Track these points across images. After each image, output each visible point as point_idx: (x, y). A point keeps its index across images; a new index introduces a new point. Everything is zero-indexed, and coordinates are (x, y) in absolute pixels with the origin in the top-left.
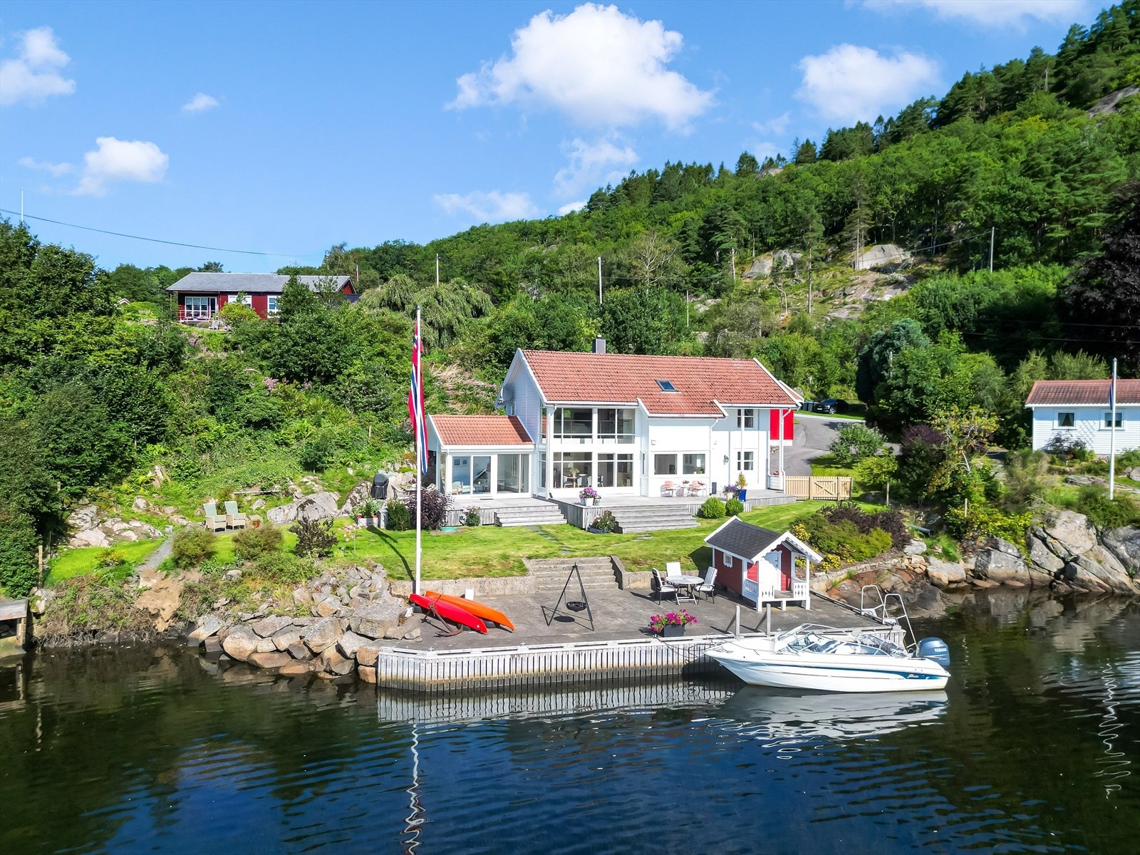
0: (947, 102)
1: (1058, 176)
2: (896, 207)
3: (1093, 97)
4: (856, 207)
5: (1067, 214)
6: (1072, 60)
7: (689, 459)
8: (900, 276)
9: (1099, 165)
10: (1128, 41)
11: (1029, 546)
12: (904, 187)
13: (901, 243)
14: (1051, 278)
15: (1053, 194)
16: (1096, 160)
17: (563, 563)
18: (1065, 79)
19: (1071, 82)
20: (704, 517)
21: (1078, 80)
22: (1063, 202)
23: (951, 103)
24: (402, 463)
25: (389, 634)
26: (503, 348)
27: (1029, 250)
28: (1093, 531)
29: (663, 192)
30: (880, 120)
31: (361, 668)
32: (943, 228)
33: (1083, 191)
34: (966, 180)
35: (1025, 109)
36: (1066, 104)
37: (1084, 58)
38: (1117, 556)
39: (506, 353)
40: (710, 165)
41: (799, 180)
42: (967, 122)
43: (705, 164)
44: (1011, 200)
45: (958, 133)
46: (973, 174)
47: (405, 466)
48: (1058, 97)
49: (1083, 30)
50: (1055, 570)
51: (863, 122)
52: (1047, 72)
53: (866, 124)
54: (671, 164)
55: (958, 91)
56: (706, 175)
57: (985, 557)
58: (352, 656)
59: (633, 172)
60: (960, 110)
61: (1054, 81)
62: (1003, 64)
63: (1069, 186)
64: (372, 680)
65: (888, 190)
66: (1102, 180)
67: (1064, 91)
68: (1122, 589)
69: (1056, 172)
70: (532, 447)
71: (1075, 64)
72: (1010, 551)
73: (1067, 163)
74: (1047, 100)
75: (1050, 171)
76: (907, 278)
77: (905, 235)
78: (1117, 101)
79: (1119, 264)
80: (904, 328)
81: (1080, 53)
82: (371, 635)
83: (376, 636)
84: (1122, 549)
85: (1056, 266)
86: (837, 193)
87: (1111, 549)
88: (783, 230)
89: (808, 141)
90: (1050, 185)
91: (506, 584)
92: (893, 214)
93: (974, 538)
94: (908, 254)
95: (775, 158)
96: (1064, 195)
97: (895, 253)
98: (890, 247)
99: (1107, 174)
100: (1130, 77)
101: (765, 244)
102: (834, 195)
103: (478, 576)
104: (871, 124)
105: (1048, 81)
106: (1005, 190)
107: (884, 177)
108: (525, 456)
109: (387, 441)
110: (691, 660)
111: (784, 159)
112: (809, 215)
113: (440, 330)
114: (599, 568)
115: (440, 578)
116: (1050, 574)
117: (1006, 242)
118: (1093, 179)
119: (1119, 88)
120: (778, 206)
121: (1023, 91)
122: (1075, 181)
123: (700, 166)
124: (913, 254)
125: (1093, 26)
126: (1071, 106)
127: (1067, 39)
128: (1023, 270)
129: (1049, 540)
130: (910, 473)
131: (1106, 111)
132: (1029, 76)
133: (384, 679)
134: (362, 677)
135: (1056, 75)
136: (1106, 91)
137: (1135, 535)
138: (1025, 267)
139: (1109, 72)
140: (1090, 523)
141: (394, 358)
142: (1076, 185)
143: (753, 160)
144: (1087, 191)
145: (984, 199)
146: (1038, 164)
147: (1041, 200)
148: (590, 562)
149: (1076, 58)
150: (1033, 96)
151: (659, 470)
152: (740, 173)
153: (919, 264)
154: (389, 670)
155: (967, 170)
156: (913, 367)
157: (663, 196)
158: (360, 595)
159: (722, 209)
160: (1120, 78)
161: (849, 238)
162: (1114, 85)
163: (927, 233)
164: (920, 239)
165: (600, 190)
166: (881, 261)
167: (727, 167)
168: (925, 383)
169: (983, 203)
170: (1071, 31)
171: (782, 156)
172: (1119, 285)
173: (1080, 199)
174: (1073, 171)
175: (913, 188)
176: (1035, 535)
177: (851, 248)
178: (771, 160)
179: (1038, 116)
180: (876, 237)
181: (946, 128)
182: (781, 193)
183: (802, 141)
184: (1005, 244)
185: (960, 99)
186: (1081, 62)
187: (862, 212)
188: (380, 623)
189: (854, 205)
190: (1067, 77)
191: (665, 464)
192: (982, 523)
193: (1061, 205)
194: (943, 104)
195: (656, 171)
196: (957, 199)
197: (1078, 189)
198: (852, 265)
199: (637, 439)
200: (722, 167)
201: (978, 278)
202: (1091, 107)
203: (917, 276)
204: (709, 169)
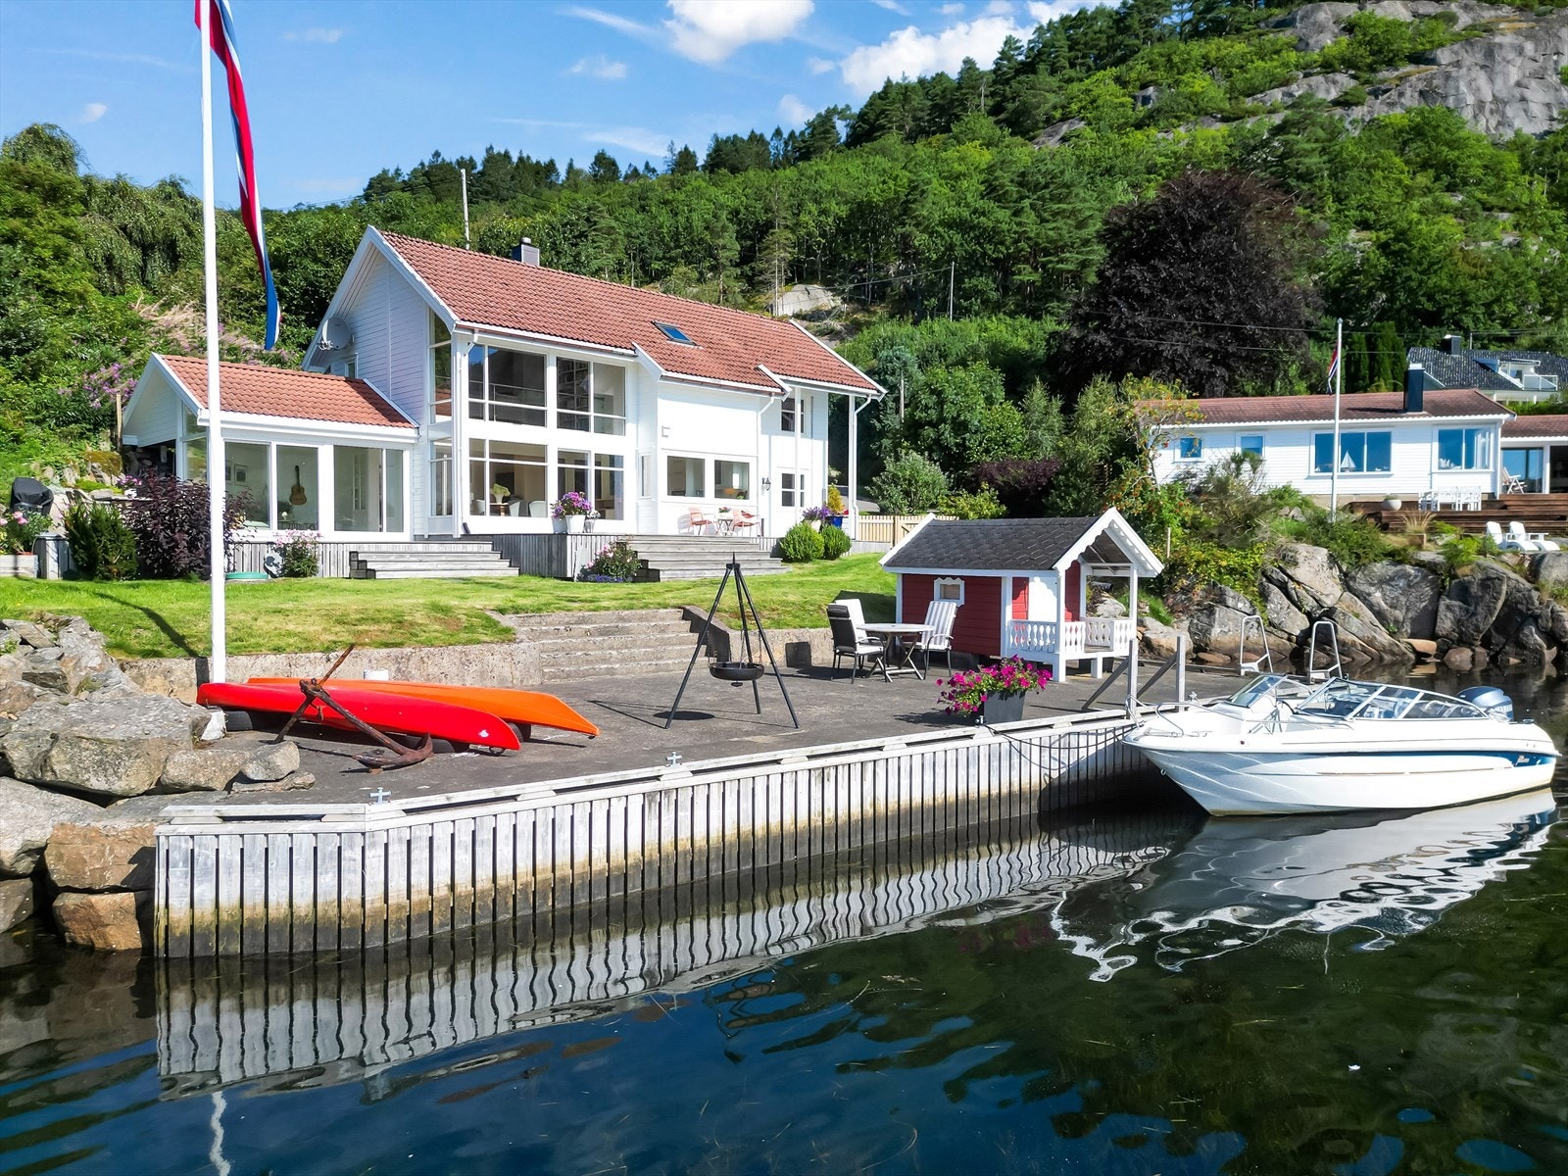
0: (866, 114)
1: (1026, 202)
2: (823, 235)
3: (1035, 127)
4: (773, 227)
5: (1037, 249)
6: (1009, 79)
7: (723, 470)
8: (837, 325)
9: (1070, 192)
10: (1067, 65)
11: (1264, 596)
12: (834, 207)
13: (828, 284)
14: (1020, 332)
15: (1019, 224)
16: (1067, 186)
17: (582, 621)
18: (1003, 101)
19: (1010, 106)
20: (787, 560)
21: (1017, 103)
22: (1032, 235)
23: (872, 116)
24: (82, 472)
25: (175, 772)
26: (297, 280)
27: (994, 295)
28: (1335, 572)
29: (486, 186)
30: (778, 133)
31: (68, 901)
32: (879, 268)
33: (1054, 225)
34: (915, 200)
35: (961, 133)
36: (1007, 131)
37: (1022, 78)
38: (1371, 606)
39: (305, 292)
40: (552, 163)
41: (689, 188)
42: (892, 139)
43: (544, 160)
44: (973, 228)
45: (884, 152)
46: (923, 192)
47: (89, 478)
48: (996, 123)
49: (1018, 44)
50: (1297, 632)
51: (758, 132)
52: (982, 89)
53: (762, 135)
54: (495, 151)
55: (879, 101)
56: (548, 177)
57: (1204, 618)
58: (26, 865)
59: (437, 154)
60: (882, 127)
61: (991, 103)
62: (929, 77)
63: (1039, 216)
64: (125, 937)
65: (813, 208)
66: (1073, 212)
67: (1002, 116)
68: (1393, 654)
69: (1022, 198)
70: (412, 433)
71: (1014, 83)
72: (1240, 605)
73: (1037, 187)
74: (986, 125)
75: (1015, 196)
76: (845, 328)
77: (834, 274)
78: (1062, 134)
79: (1126, 301)
80: (898, 358)
81: (1018, 72)
82: (97, 783)
83: (118, 786)
84: (1377, 596)
85: (1023, 319)
86: (746, 208)
87: (1364, 598)
88: (673, 253)
89: (686, 148)
90: (1017, 213)
91: (466, 663)
92: (819, 243)
93: (1186, 590)
94: (839, 301)
95: (641, 169)
96: (1034, 227)
97: (822, 298)
98: (816, 289)
99: (1079, 206)
100: (1074, 107)
101: (646, 272)
102: (742, 210)
103: (387, 645)
104: (768, 137)
105: (985, 103)
106: (966, 214)
107: (806, 191)
108: (396, 456)
109: (39, 423)
110: (1055, 775)
111: (654, 171)
112: (720, 225)
113: (146, 249)
114: (663, 631)
115: (278, 650)
116: (1289, 640)
117: (967, 284)
118: (1064, 210)
119: (1064, 119)
120: (664, 217)
121: (957, 111)
122: (1045, 211)
123: (538, 163)
124: (844, 300)
125: (1030, 42)
126: (1013, 134)
127: (1002, 53)
128: (986, 322)
129: (1291, 585)
130: (1062, 498)
131: (1053, 144)
132: (964, 91)
133: (181, 925)
134: (78, 933)
135: (993, 94)
136: (1049, 121)
137: (1397, 572)
138: (989, 318)
139: (1052, 99)
140: (1333, 560)
141: (47, 254)
142: (1046, 215)
143: (613, 163)
144: (1059, 224)
145: (942, 223)
146: (1002, 186)
147: (1009, 231)
148: (641, 619)
149: (1014, 77)
150: (969, 117)
151: (677, 489)
152: (596, 178)
153: (853, 313)
154: (204, 891)
155: (915, 188)
156: (950, 393)
157: (487, 193)
158: (27, 677)
159: (589, 209)
160: (1063, 107)
161: (766, 270)
162: (1058, 114)
163: (861, 274)
164: (852, 282)
165: (385, 172)
166: (807, 307)
167: (577, 166)
168: (969, 416)
169: (940, 229)
170: (1006, 43)
171: (652, 165)
172: (1129, 326)
173: (1051, 233)
174: (1041, 198)
175: (843, 211)
176: (1270, 580)
177: (768, 284)
178: (636, 170)
179: (977, 143)
180: (798, 274)
181: (868, 146)
182: (666, 202)
183: (679, 148)
184: (967, 286)
185: (883, 112)
186: (1019, 82)
187: (781, 234)
188: (133, 748)
189: (769, 225)
190: (1005, 99)
191: (683, 475)
192: (1199, 563)
193: (1029, 239)
194: (862, 116)
195: (471, 159)
196: (903, 224)
197: (1048, 221)
198: (770, 308)
199: (630, 427)
200: (571, 166)
201: (936, 328)
202: (1034, 138)
203: (855, 327)
204: (551, 167)
